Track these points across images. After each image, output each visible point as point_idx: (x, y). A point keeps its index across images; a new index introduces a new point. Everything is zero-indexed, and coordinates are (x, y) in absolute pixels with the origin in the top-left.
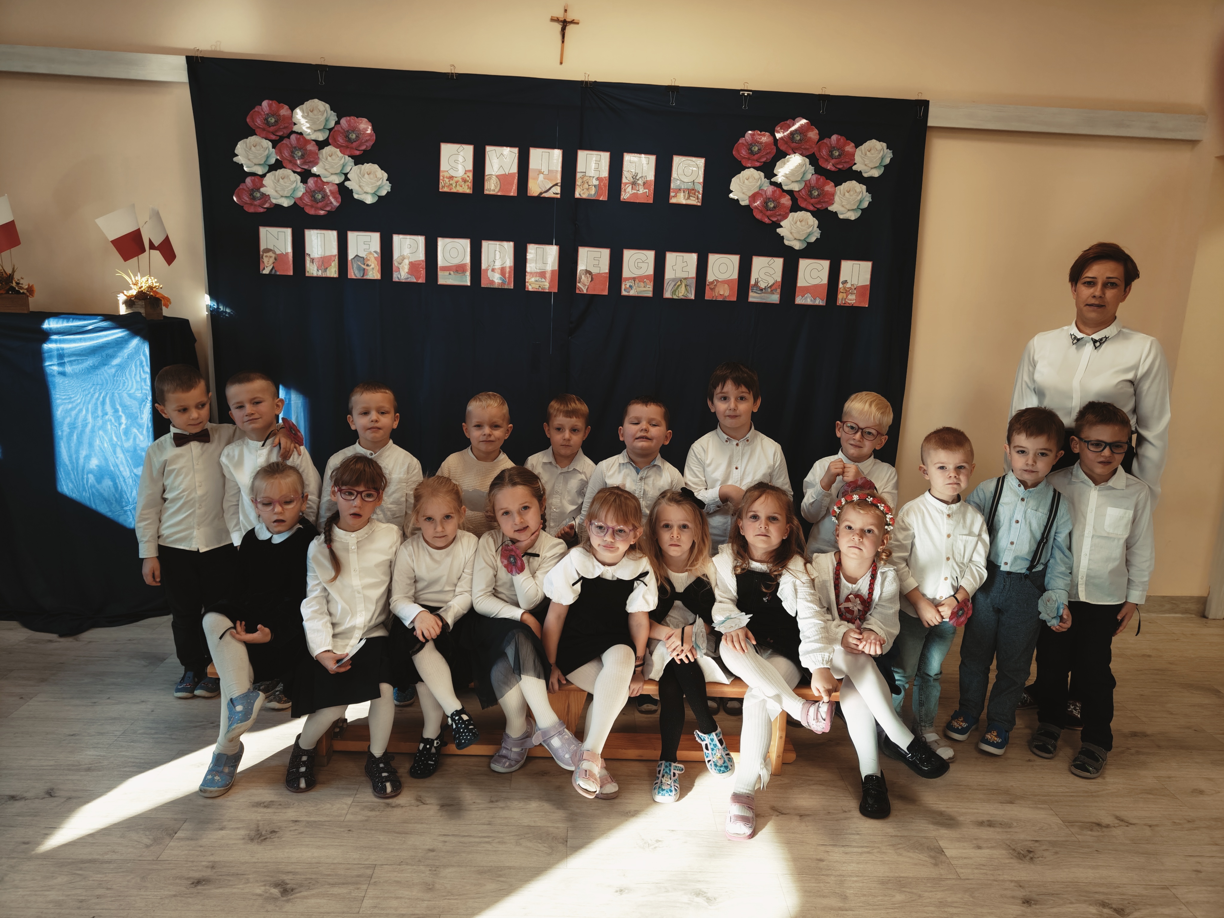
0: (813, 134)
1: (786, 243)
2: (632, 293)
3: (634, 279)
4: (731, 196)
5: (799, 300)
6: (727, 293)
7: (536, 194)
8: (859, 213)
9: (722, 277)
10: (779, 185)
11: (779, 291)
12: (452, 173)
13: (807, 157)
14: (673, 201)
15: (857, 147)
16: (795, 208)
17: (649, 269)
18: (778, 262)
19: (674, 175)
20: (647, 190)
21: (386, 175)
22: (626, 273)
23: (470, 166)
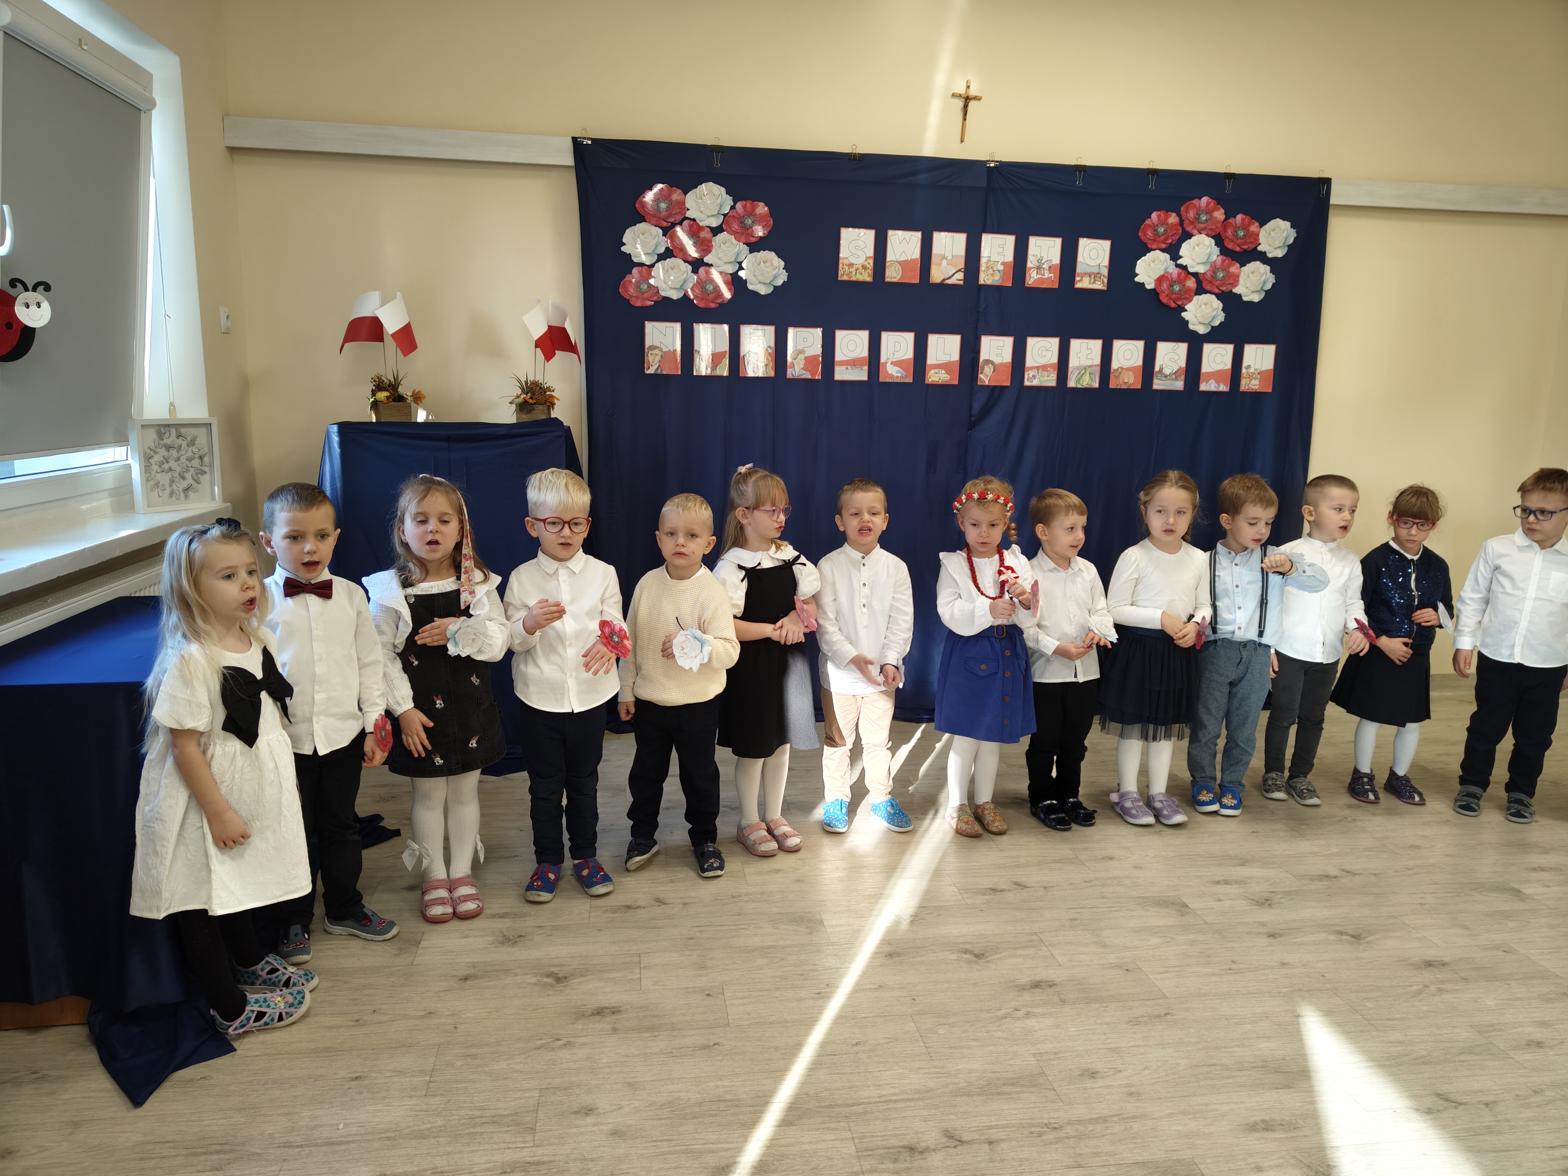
0: (1219, 214)
1: (1191, 327)
2: (1035, 383)
3: (1038, 368)
4: (1137, 279)
5: (1203, 387)
6: (1132, 381)
7: (938, 281)
8: (1263, 295)
9: (1127, 364)
10: (1184, 268)
11: (1183, 377)
12: (852, 260)
13: (1213, 237)
14: (1078, 285)
15: (1261, 226)
16: (1200, 291)
17: (1052, 357)
18: (1183, 348)
19: (1080, 258)
20: (1052, 275)
21: (782, 263)
22: (1029, 362)
23: (870, 252)
